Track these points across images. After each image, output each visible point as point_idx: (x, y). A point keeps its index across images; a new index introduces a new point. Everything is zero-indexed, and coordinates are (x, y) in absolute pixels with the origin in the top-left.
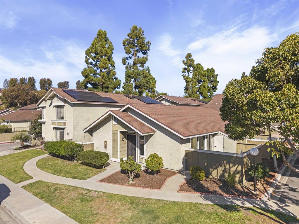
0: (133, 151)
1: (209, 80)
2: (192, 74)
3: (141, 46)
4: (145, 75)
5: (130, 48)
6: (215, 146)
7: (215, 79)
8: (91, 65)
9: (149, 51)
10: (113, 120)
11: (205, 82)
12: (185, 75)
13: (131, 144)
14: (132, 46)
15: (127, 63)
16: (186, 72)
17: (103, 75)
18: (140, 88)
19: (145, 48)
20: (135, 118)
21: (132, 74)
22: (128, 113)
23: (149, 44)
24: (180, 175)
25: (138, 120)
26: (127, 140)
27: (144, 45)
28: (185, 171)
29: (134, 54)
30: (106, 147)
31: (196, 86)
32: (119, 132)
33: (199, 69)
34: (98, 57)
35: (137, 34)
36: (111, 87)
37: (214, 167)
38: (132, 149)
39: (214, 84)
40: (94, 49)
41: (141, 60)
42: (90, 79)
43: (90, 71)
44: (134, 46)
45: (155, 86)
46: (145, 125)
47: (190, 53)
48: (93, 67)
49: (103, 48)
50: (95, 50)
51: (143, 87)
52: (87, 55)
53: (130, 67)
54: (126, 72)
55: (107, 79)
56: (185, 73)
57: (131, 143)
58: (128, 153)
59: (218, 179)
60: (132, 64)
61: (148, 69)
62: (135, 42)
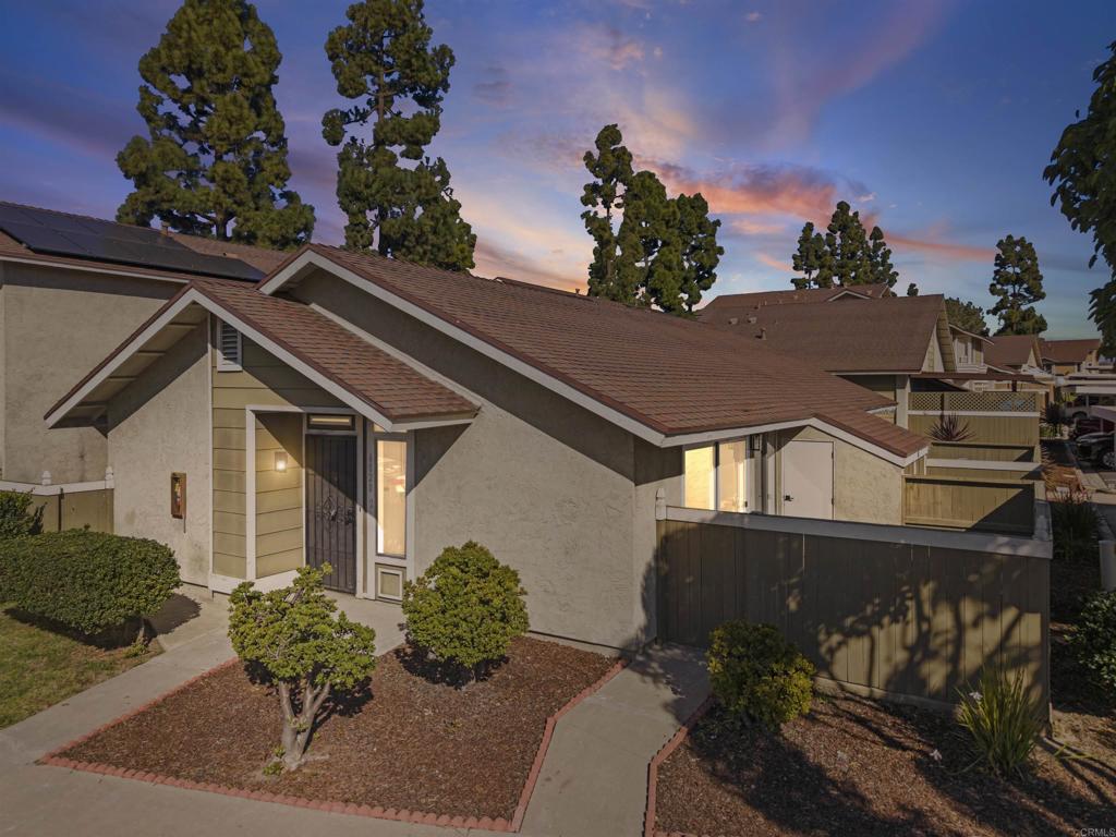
0: (341, 534)
1: (685, 243)
2: (623, 210)
3: (409, 64)
4: (427, 194)
5: (359, 71)
6: (788, 498)
7: (709, 238)
8: (170, 128)
9: (445, 90)
10: (214, 346)
11: (673, 249)
12: (596, 213)
13: (326, 489)
14: (369, 62)
15: (346, 139)
16: (600, 200)
17: (226, 171)
18: (404, 250)
19: (429, 74)
20: (351, 336)
21: (368, 186)
22: (314, 306)
23: (448, 60)
24: (632, 676)
25: (370, 346)
26: (307, 466)
27: (424, 60)
28: (656, 651)
29: (377, 100)
30: (178, 510)
31: (638, 265)
32: (251, 419)
33: (650, 192)
34: (202, 89)
35: (394, 11)
36: (264, 236)
37: (849, 621)
38: (334, 518)
39: (703, 257)
40: (177, 46)
41: (408, 126)
42: (164, 192)
43: (163, 155)
44: (376, 63)
45: (471, 257)
46: (415, 373)
47: (616, 125)
48: (181, 142)
49: (228, 49)
50: (189, 55)
51: (418, 243)
52: (147, 81)
53: (358, 158)
54: (341, 176)
55: (245, 196)
56: (595, 204)
57: (330, 482)
58: (312, 544)
59: (875, 700)
60: (369, 142)
61: (441, 168)
62: (381, 45)
